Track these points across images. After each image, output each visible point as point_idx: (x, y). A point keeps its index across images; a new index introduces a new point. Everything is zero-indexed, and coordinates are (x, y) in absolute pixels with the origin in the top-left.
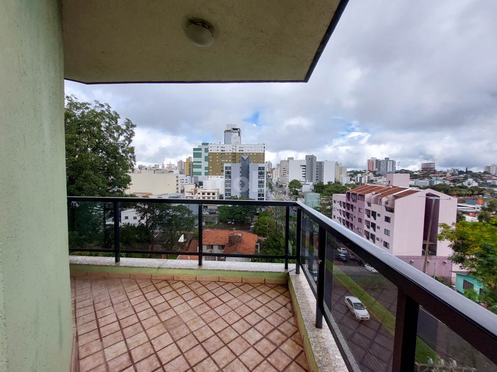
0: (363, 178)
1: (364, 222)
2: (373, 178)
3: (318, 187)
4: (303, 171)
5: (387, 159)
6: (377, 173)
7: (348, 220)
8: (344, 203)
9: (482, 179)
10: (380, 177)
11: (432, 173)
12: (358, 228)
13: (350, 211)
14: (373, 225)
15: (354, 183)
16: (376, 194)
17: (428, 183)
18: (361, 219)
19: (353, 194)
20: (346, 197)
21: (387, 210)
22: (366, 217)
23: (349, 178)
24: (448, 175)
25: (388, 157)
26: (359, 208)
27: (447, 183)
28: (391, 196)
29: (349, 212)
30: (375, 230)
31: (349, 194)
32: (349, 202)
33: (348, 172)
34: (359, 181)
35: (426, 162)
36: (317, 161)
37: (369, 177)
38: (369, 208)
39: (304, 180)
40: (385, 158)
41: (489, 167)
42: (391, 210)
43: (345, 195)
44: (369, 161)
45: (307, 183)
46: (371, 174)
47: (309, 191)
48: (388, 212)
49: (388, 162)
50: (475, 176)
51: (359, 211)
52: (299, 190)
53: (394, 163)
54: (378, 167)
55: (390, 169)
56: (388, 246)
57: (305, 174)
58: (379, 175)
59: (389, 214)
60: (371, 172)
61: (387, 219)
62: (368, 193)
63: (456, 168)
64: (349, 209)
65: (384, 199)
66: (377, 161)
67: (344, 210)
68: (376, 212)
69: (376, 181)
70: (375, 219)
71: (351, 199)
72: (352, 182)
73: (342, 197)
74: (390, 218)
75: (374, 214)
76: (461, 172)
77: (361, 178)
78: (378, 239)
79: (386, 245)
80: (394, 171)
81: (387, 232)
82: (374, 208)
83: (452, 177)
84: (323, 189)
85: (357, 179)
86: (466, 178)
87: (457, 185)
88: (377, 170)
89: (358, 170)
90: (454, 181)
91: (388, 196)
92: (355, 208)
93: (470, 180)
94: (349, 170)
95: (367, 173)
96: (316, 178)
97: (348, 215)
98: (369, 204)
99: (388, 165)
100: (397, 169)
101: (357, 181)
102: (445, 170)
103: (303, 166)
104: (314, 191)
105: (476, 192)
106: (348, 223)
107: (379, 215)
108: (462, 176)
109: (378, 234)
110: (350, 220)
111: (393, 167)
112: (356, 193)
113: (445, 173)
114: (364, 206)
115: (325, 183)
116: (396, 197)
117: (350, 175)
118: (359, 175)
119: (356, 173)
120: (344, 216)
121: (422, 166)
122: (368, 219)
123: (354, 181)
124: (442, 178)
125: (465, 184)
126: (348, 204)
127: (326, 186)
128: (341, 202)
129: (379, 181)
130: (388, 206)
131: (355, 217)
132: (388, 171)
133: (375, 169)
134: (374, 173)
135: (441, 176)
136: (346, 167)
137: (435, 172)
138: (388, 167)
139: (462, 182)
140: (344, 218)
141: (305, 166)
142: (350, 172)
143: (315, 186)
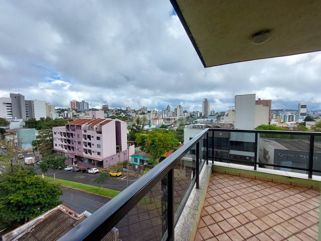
0: (69, 114)
1: (82, 143)
2: (76, 114)
3: (31, 123)
4: (8, 109)
5: (83, 102)
6: (78, 111)
7: (69, 145)
8: (64, 133)
9: (126, 113)
10: (80, 113)
11: (108, 111)
12: (78, 149)
13: (71, 138)
14: (89, 144)
15: (62, 118)
16: (88, 124)
17: (107, 115)
18: (80, 142)
19: (71, 125)
20: (66, 128)
21: (97, 133)
22: (84, 140)
23: (58, 114)
24: (114, 111)
25: (84, 100)
26: (78, 135)
27: (114, 115)
28: (99, 124)
29: (69, 139)
30: (91, 147)
31: (68, 126)
32: (69, 132)
33: (56, 110)
34: (66, 116)
35: (104, 104)
36: (25, 99)
37: (73, 113)
38: (85, 134)
39: (11, 118)
40: (82, 101)
41: (127, 108)
42: (100, 133)
43: (65, 127)
44: (71, 102)
45: (16, 120)
46: (74, 111)
47: (19, 127)
48: (98, 134)
49: (84, 103)
50: (124, 112)
51: (78, 137)
52: (5, 128)
53: (88, 104)
54: (78, 106)
55: (86, 108)
56: (100, 154)
57: (10, 112)
58: (79, 112)
59: (99, 135)
60: (73, 109)
61: (98, 138)
62: (83, 124)
63: (117, 108)
64: (69, 137)
65: (95, 127)
66: (77, 102)
67: (65, 138)
68: (90, 136)
69: (79, 115)
70: (90, 140)
71: (70, 130)
72: (61, 117)
73: (63, 129)
74: (100, 137)
75: (89, 137)
76: (119, 110)
77: (67, 114)
78: (93, 152)
79: (99, 153)
80: (88, 109)
81: (99, 146)
82: (89, 133)
83: (116, 112)
84: (36, 124)
85: (64, 115)
86: (121, 113)
87: (118, 116)
88: (77, 108)
89: (64, 108)
90: (116, 114)
91: (97, 124)
92: (74, 135)
93: (122, 113)
94: (56, 108)
95: (70, 110)
96: (26, 115)
97: (69, 141)
98: (85, 131)
99: (84, 105)
100: (90, 108)
101: (64, 116)
102: (112, 109)
103: (7, 104)
104: (26, 127)
105: (125, 119)
106: (69, 147)
107: (93, 137)
108: (119, 111)
109: (93, 148)
110: (71, 145)
111: (88, 107)
112: (73, 124)
113: (113, 110)
114: (81, 133)
115: (38, 119)
116: (101, 125)
117: (58, 112)
118: (66, 112)
119: (63, 111)
120: (66, 143)
121: (103, 106)
122: (85, 141)
123: (62, 116)
124: (112, 113)
125: (121, 115)
126: (68, 134)
127: (39, 121)
128: (61, 133)
129: (81, 115)
130: (97, 130)
131: (75, 142)
132: (85, 109)
133: (76, 108)
134: (76, 110)
135: (112, 112)
136: (55, 106)
137: (109, 110)
138: (85, 107)
139: (120, 115)
140: (66, 144)
141: (11, 104)
142: (57, 109)
143: (26, 122)
